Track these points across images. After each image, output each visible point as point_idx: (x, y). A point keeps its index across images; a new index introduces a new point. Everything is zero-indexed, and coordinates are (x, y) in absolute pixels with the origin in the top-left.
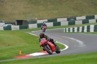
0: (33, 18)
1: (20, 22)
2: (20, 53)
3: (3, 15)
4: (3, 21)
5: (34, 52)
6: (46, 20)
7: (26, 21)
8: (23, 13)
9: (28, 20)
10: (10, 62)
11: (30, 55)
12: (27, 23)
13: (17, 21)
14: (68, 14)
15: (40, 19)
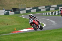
0: (23, 7)
1: (15, 10)
2: (15, 30)
3: (4, 5)
4: (4, 9)
5: (24, 29)
6: (32, 8)
7: (19, 9)
8: (17, 4)
9: (20, 8)
10: (8, 35)
11: (22, 30)
12: (19, 10)
13: (13, 9)
14: (45, 4)
15: (28, 8)
